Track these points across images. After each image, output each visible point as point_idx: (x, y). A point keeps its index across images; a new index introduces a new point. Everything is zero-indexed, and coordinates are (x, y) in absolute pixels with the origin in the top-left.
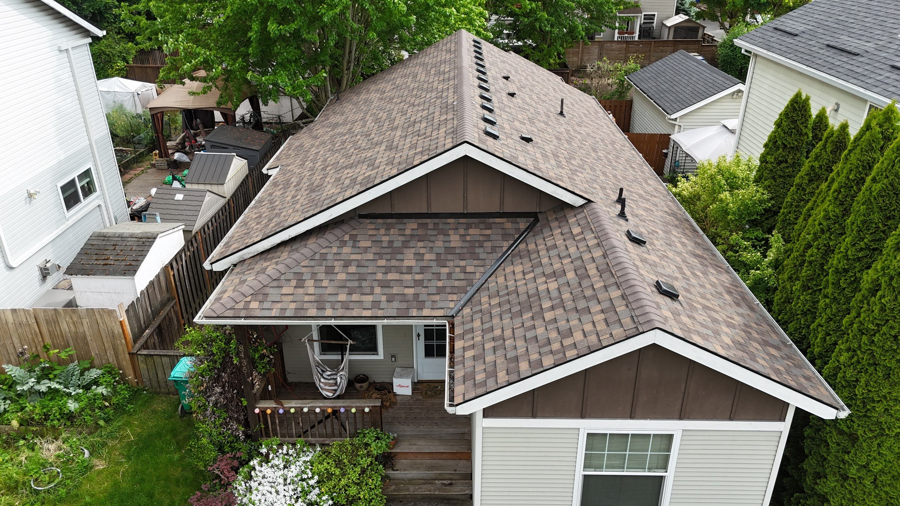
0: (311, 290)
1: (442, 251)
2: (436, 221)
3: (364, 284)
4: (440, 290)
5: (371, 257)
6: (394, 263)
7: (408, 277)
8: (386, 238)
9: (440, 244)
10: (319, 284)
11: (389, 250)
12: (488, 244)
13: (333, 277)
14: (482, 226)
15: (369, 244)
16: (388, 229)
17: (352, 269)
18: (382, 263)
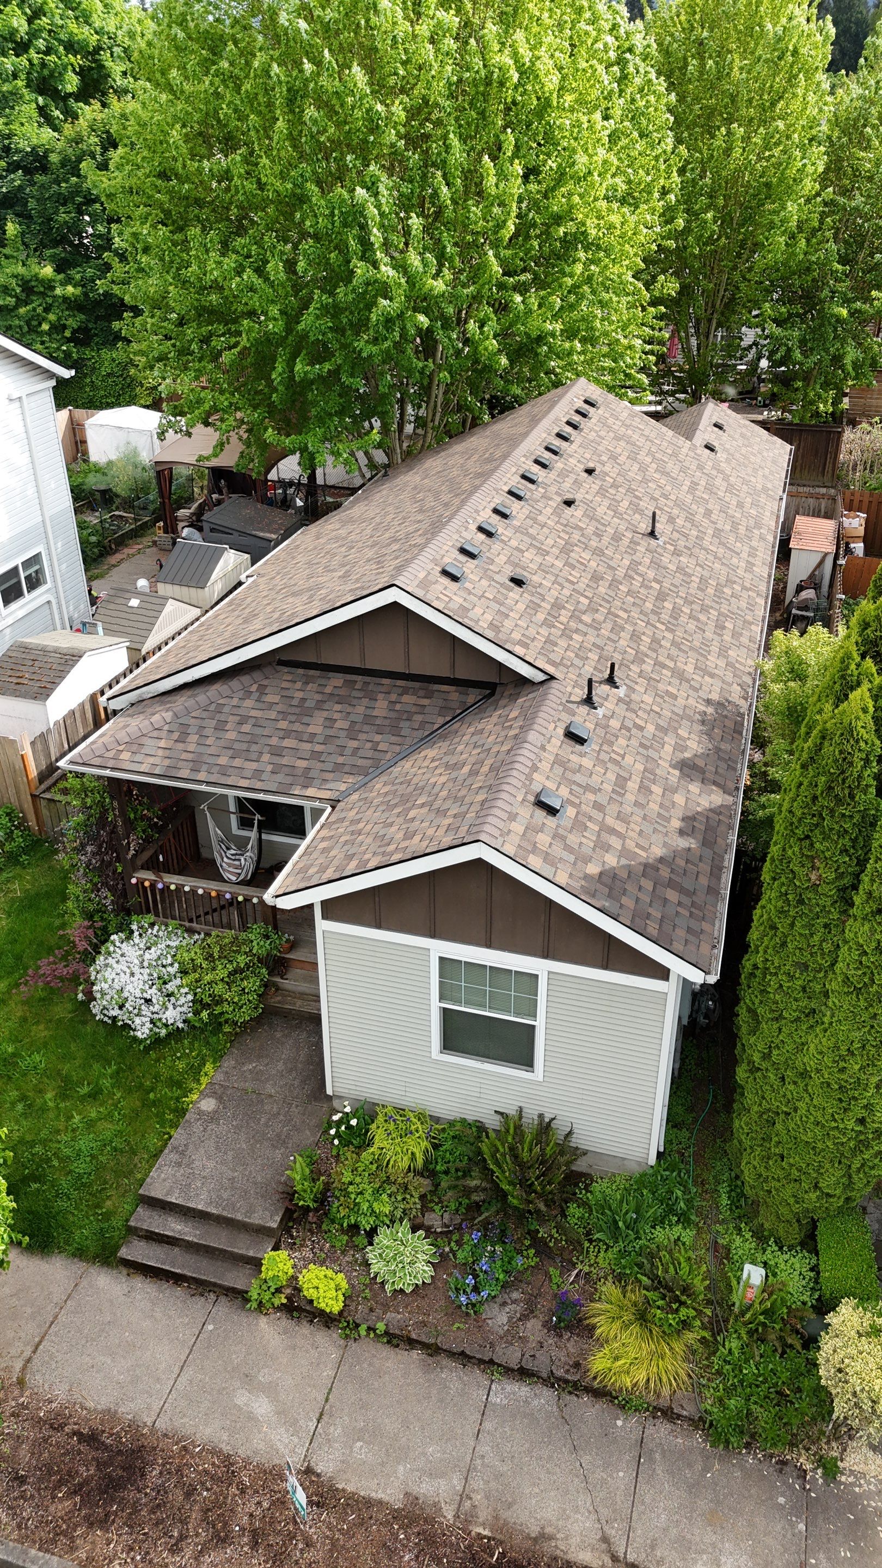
0: (192, 747)
1: (359, 719)
2: (368, 679)
3: (254, 748)
4: (338, 768)
5: (273, 715)
6: (297, 727)
7: (307, 746)
8: (300, 695)
9: (360, 710)
10: (202, 741)
11: (297, 710)
12: (419, 718)
13: (220, 734)
14: (421, 693)
15: (276, 699)
16: (307, 683)
17: (246, 728)
18: (283, 724)
